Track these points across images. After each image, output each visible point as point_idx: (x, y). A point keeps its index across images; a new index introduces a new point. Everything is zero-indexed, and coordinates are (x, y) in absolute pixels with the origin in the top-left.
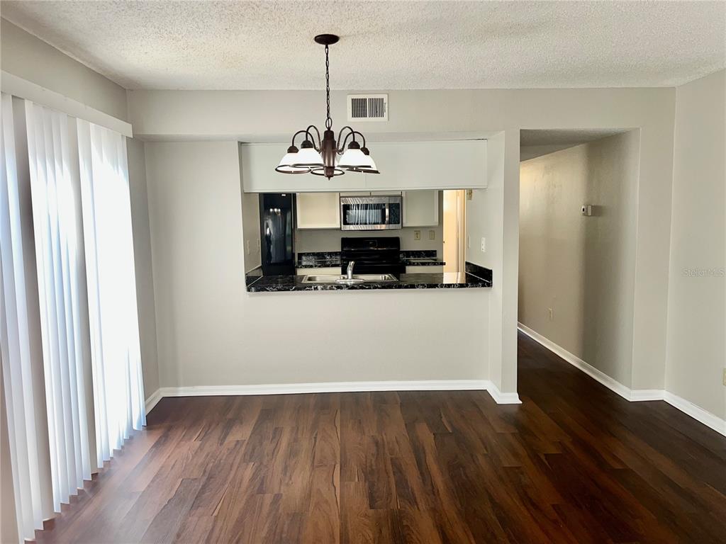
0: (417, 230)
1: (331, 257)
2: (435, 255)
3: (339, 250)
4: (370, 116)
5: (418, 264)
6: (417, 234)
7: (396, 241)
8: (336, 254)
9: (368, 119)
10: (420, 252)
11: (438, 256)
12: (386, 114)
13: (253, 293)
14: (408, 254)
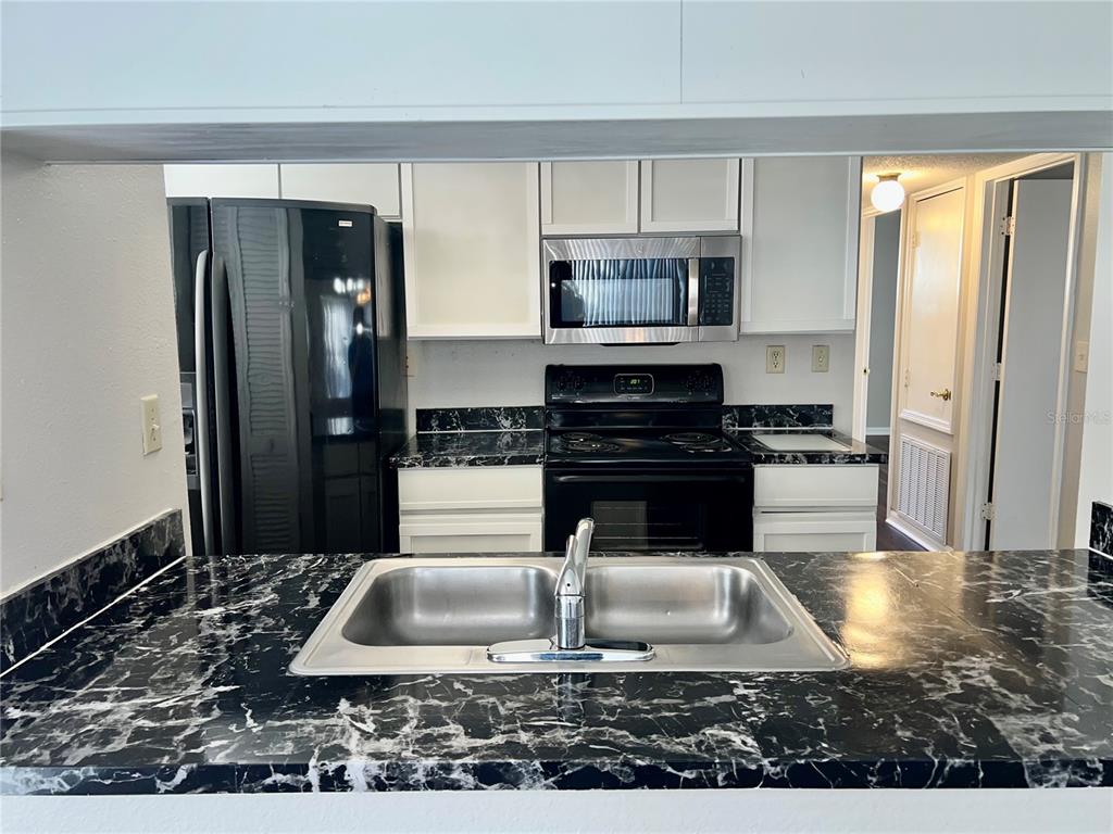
0: (776, 345)
1: (515, 422)
2: (830, 420)
3: (538, 400)
5: (796, 458)
6: (775, 355)
7: (712, 375)
10: (782, 409)
11: (838, 424)
14: (747, 414)
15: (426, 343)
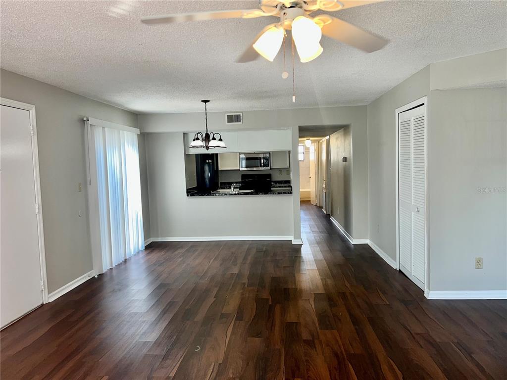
0: (280, 170)
2: (290, 183)
3: (241, 181)
4: (235, 122)
6: (280, 172)
7: (269, 176)
8: (239, 183)
9: (234, 123)
10: (282, 181)
12: (241, 121)
13: (189, 197)
14: (276, 182)
15: (222, 171)
